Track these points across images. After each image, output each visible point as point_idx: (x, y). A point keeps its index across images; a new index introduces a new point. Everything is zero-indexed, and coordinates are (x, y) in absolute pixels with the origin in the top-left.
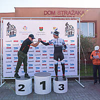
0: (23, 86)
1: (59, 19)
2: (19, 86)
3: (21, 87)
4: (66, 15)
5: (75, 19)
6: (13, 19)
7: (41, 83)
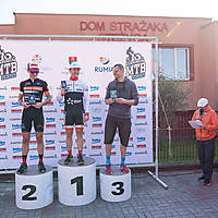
0: (33, 189)
1: (113, 40)
2: (24, 188)
3: (29, 190)
4: (128, 31)
5: (147, 40)
6: (8, 38)
7: (73, 182)
